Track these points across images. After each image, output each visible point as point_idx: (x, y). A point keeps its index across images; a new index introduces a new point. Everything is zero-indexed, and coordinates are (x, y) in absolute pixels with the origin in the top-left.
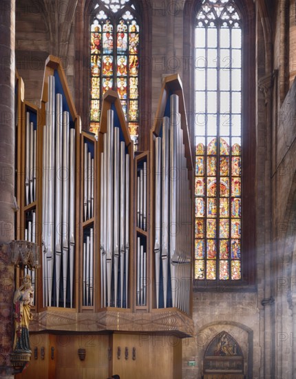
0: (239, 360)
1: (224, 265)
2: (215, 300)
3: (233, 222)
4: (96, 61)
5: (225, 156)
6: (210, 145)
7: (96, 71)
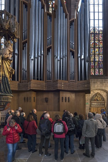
0: (103, 102)
1: (97, 70)
2: (95, 81)
3: (100, 56)
4: (51, 3)
5: (97, 34)
6: (91, 30)
7: (51, 6)
